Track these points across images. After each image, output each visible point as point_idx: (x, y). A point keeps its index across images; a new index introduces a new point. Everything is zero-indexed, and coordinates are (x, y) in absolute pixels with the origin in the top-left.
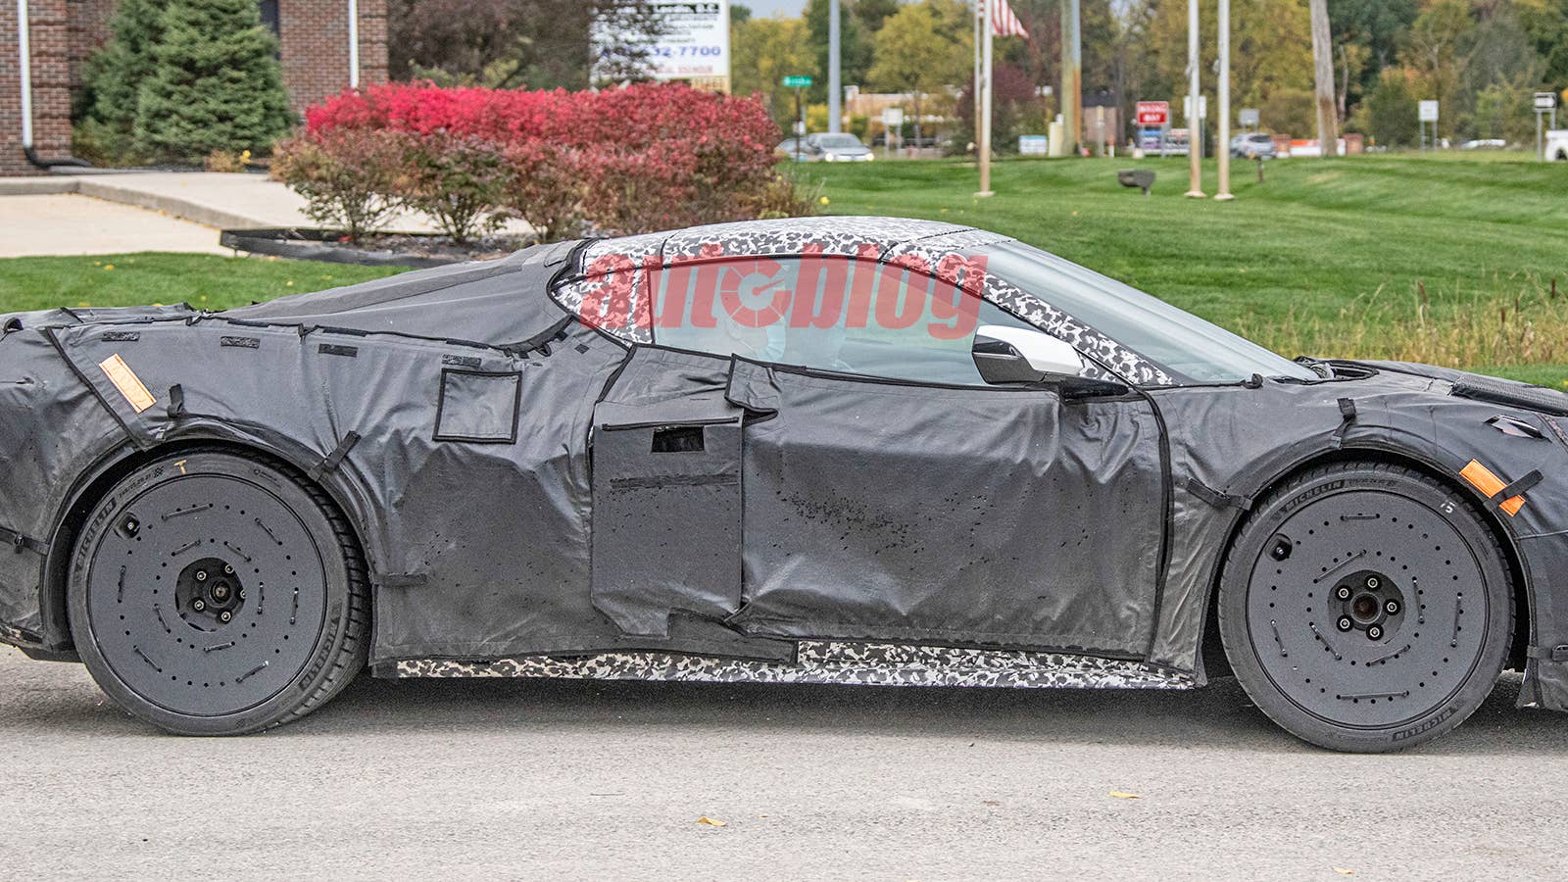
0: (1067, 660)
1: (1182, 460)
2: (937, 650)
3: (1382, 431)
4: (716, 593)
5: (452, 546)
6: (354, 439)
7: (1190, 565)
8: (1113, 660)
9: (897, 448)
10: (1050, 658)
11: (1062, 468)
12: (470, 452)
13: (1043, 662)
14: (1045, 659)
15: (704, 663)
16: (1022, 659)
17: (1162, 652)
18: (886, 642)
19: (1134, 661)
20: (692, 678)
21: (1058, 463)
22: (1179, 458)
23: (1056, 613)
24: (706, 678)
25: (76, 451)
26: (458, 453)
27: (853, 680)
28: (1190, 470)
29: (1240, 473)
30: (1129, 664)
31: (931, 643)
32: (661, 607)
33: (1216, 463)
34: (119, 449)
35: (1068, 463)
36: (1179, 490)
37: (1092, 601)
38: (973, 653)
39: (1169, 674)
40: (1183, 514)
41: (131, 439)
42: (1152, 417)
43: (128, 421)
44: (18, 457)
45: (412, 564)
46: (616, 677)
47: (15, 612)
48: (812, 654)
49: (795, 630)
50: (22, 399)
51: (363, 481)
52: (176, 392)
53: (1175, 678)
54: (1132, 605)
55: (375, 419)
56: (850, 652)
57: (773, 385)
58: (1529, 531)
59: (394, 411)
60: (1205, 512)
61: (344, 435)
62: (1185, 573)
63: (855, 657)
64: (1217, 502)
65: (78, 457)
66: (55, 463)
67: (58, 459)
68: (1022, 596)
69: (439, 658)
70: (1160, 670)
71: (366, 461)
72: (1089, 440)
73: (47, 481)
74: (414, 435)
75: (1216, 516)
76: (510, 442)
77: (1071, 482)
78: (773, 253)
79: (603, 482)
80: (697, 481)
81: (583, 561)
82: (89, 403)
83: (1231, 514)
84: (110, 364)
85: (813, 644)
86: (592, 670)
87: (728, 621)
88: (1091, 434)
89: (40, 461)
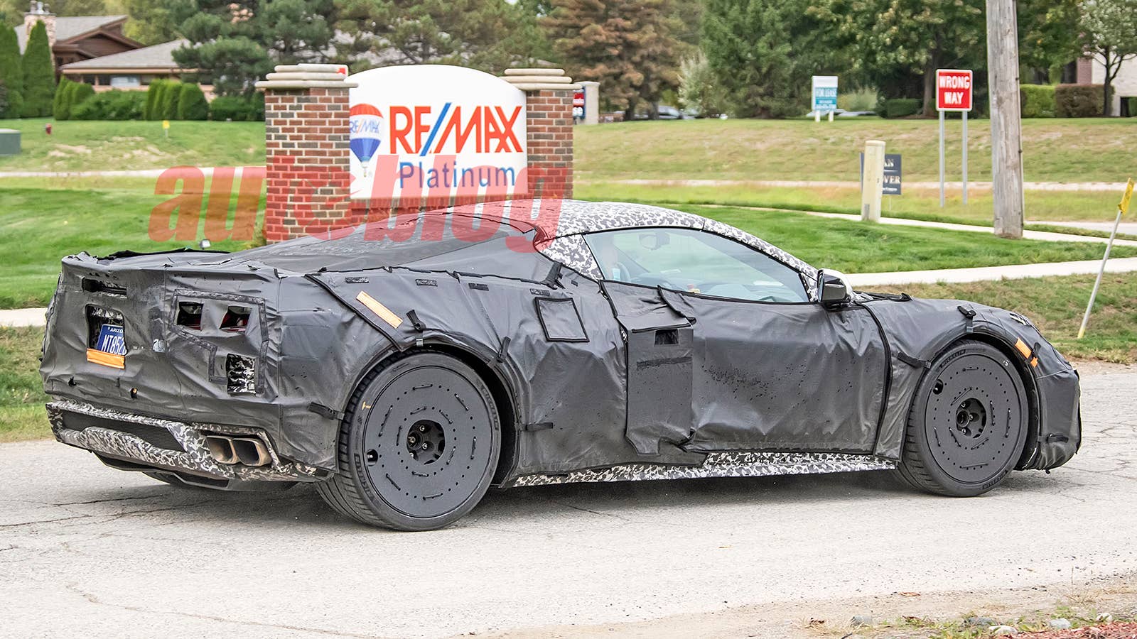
0: (829, 456)
1: (892, 342)
2: (770, 454)
3: (985, 324)
4: (680, 426)
5: (560, 404)
6: (507, 340)
7: (899, 400)
8: (852, 455)
9: (761, 339)
10: (821, 455)
11: (841, 349)
12: (570, 348)
13: (816, 458)
14: (818, 456)
15: (658, 468)
16: (807, 457)
17: (880, 449)
18: (748, 451)
19: (863, 455)
20: (654, 478)
21: (838, 345)
22: (891, 341)
23: (832, 430)
24: (661, 477)
25: (360, 353)
26: (562, 348)
27: (735, 474)
28: (898, 347)
29: (925, 348)
30: (860, 457)
31: (767, 450)
32: (656, 436)
33: (910, 343)
34: (385, 351)
35: (843, 346)
36: (894, 359)
37: (850, 423)
38: (785, 455)
39: (880, 461)
40: (897, 371)
41: (394, 345)
42: (871, 318)
43: (391, 333)
44: (324, 359)
45: (538, 416)
46: (615, 480)
47: (317, 457)
48: (711, 460)
49: (709, 447)
50: (322, 321)
51: (515, 366)
52: (411, 315)
53: (884, 463)
54: (867, 424)
55: (514, 330)
56: (729, 458)
57: (686, 303)
58: (1041, 376)
59: (522, 323)
60: (908, 370)
61: (501, 338)
62: (898, 404)
63: (731, 460)
64: (913, 364)
65: (361, 358)
66: (346, 361)
67: (348, 360)
68: (820, 421)
69: (539, 473)
70: (877, 459)
71: (516, 355)
72: (848, 332)
73: (342, 373)
74: (536, 339)
75: (914, 372)
76: (586, 341)
77: (845, 355)
78: (647, 225)
79: (633, 365)
80: (675, 361)
81: (623, 411)
82: (358, 323)
83: (921, 370)
84: (362, 296)
85: (713, 454)
86: (604, 477)
87: (682, 444)
88: (847, 329)
89: (338, 360)
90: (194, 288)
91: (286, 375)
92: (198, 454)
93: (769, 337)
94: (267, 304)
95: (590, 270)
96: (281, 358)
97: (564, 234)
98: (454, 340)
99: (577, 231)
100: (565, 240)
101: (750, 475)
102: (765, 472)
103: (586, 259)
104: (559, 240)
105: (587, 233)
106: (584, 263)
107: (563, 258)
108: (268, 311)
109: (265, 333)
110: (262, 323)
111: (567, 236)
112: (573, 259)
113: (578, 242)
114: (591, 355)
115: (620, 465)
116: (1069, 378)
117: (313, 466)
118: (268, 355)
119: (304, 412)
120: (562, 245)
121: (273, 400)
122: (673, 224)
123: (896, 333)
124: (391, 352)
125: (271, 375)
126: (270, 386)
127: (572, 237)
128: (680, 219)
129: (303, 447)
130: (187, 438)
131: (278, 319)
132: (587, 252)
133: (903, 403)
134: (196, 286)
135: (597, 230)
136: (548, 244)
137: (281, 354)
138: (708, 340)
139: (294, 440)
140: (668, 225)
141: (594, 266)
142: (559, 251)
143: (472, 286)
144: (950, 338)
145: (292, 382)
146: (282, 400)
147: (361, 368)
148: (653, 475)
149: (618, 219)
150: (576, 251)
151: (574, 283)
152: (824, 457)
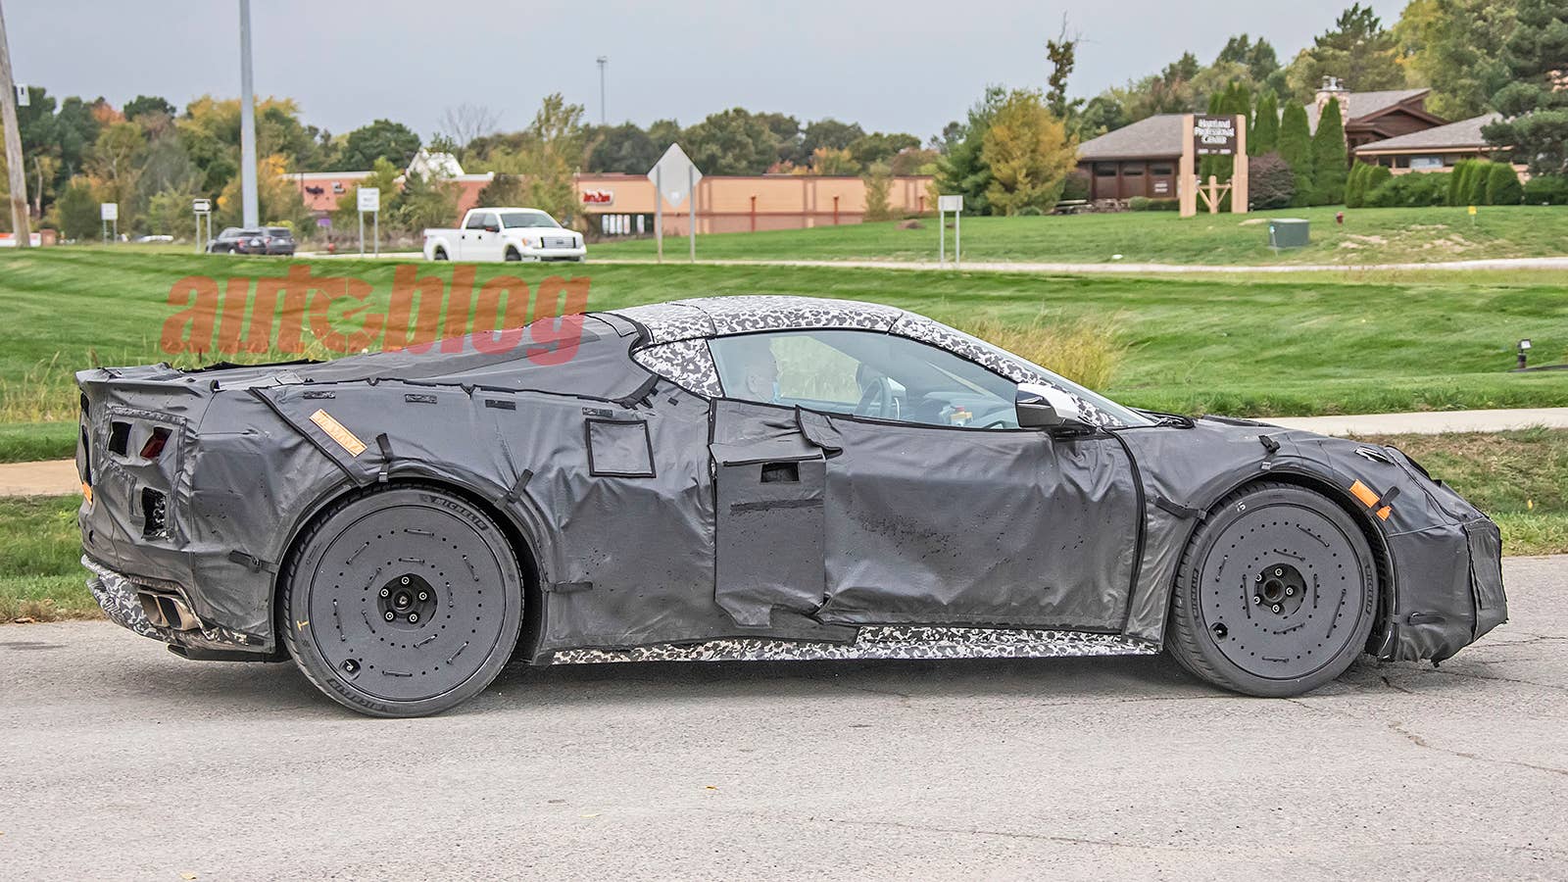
0: (1057, 635)
1: (1150, 483)
2: (962, 631)
3: (1299, 461)
4: (805, 590)
5: (608, 559)
6: (528, 474)
7: (1158, 562)
8: (1093, 634)
9: (940, 476)
10: (1045, 634)
11: (1064, 491)
12: (623, 486)
13: (1039, 637)
14: (1041, 635)
15: (785, 645)
16: (1024, 635)
17: (1134, 626)
18: (925, 625)
19: (1109, 635)
20: (778, 658)
21: (1060, 487)
22: (1147, 481)
23: (1055, 599)
24: (789, 657)
25: (302, 487)
26: (614, 487)
27: (903, 655)
28: (1158, 490)
29: (1198, 491)
30: (1105, 637)
31: (958, 625)
32: (767, 603)
33: (1177, 484)
34: (339, 486)
35: (1070, 488)
36: (1150, 506)
37: (1085, 591)
38: (988, 632)
39: (1136, 643)
40: (1154, 523)
41: (349, 478)
42: (1122, 451)
43: (347, 464)
44: (250, 494)
45: (576, 574)
46: (717, 658)
47: (243, 620)
48: (869, 636)
49: (859, 618)
50: (252, 447)
51: (538, 508)
52: (382, 440)
53: (1142, 646)
54: (1112, 593)
55: (542, 460)
56: (897, 634)
57: (833, 428)
58: (1395, 532)
59: (555, 452)
60: (1171, 521)
61: (520, 472)
62: (1156, 568)
63: (901, 637)
64: (1180, 514)
65: (304, 494)
66: (282, 499)
67: (286, 497)
68: (1033, 588)
69: (587, 648)
70: (1130, 641)
71: (540, 493)
72: (1080, 468)
73: (276, 514)
74: (574, 472)
75: (1180, 524)
76: (652, 476)
77: (1072, 500)
78: (804, 326)
79: (725, 507)
80: (795, 505)
81: (708, 568)
82: (307, 449)
83: (1191, 522)
84: (319, 417)
85: (869, 628)
86: (700, 654)
87: (812, 613)
88: (1080, 464)
89: (269, 496)
90: (128, 405)
91: (199, 515)
92: (133, 614)
93: (953, 474)
94: (189, 425)
95: (705, 384)
96: (192, 494)
97: (678, 338)
98: (440, 473)
99: (698, 334)
100: (679, 347)
101: (926, 657)
102: (949, 653)
103: (703, 370)
104: (671, 346)
105: (712, 337)
106: (699, 375)
107: (671, 369)
108: (188, 433)
109: (181, 461)
110: (180, 449)
111: (683, 340)
112: (684, 370)
113: (697, 348)
114: (656, 495)
115: (721, 639)
116: (1445, 536)
117: (241, 632)
118: (180, 489)
119: (224, 563)
120: (673, 352)
121: (183, 547)
122: (845, 325)
123: (1157, 471)
124: (347, 488)
125: (183, 515)
126: (180, 529)
127: (692, 343)
128: (857, 318)
129: (224, 607)
130: (121, 593)
131: (195, 443)
132: (706, 361)
133: (1164, 565)
134: (130, 402)
135: (729, 332)
136: (655, 351)
137: (193, 488)
138: (856, 476)
139: (213, 598)
140: (837, 326)
141: (713, 378)
142: (668, 359)
143: (490, 403)
144: (1237, 478)
145: (209, 524)
146: (196, 547)
147: (302, 509)
148: (776, 653)
149: (764, 319)
150: (692, 360)
151: (673, 402)
152: (1051, 636)
